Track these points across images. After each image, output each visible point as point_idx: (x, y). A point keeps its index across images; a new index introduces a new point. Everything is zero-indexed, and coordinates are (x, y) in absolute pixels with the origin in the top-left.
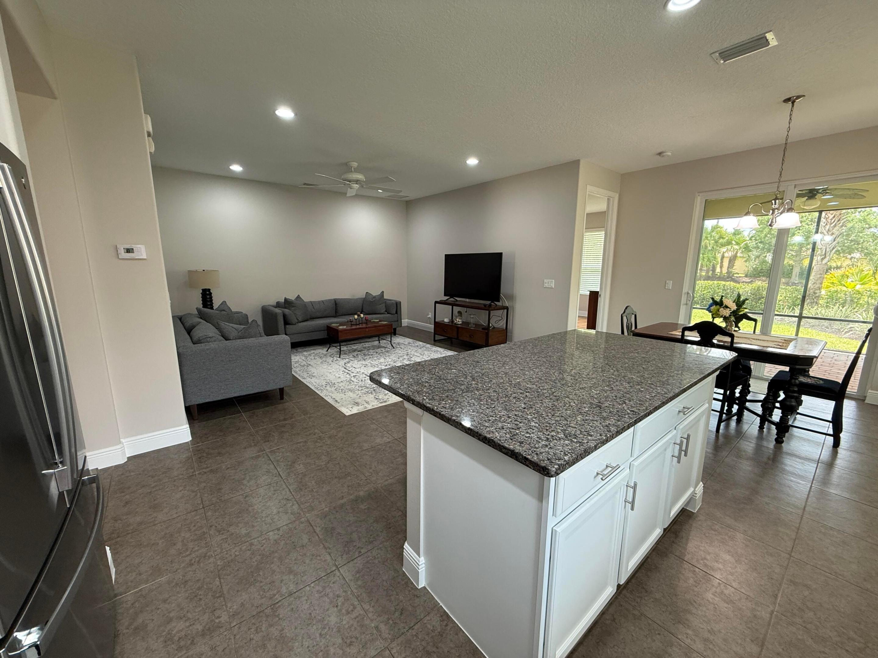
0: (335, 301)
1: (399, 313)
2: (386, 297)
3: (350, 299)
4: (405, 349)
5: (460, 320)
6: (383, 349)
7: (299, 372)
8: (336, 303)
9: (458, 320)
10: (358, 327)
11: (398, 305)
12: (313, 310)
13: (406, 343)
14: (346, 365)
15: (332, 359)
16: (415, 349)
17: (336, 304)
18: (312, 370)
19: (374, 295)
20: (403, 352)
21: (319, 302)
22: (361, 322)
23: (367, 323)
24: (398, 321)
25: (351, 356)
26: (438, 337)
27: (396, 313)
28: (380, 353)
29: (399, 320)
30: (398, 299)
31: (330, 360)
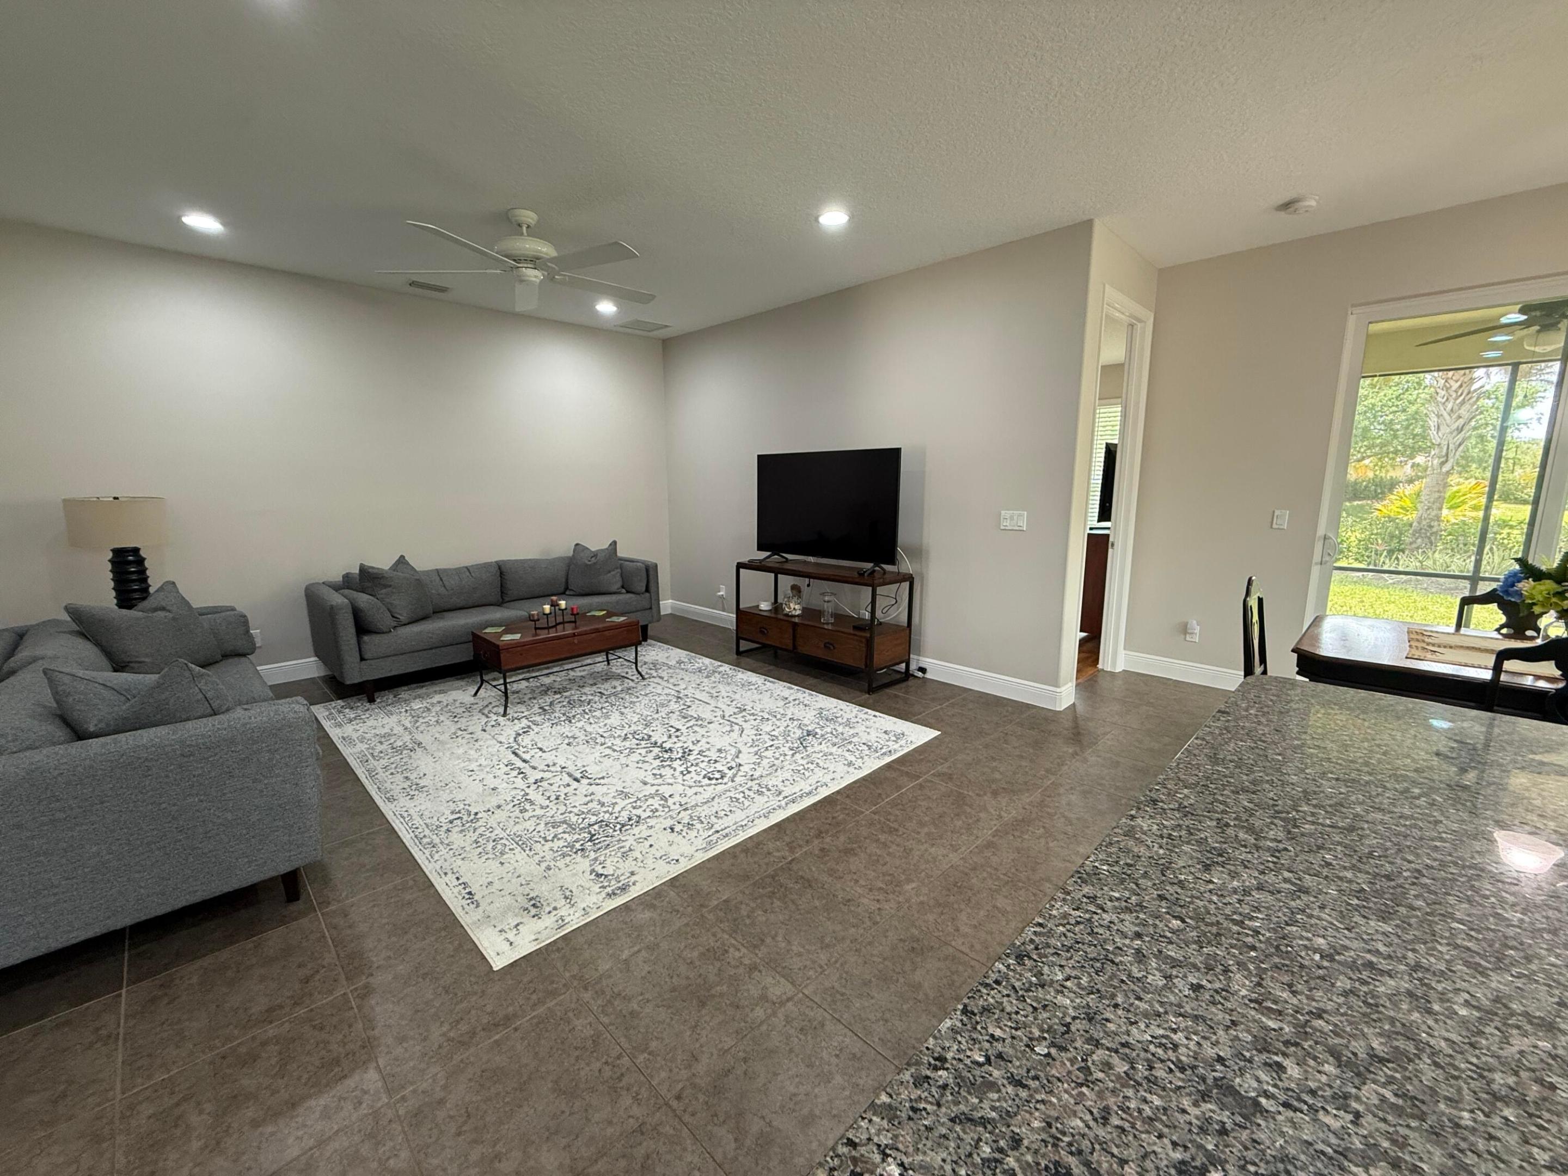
0: (500, 568)
1: (652, 589)
2: (621, 553)
3: (536, 561)
4: (671, 681)
5: (797, 607)
6: (616, 683)
7: (382, 775)
8: (502, 571)
9: (792, 605)
10: (553, 634)
11: (651, 573)
12: (442, 590)
13: (673, 663)
14: (520, 738)
15: (484, 720)
16: (696, 678)
17: (501, 573)
18: (423, 763)
19: (593, 550)
20: (667, 691)
21: (458, 571)
22: (559, 619)
23: (575, 622)
24: (651, 608)
25: (536, 709)
26: (745, 645)
27: (647, 590)
28: (609, 696)
29: (653, 605)
30: (649, 558)
31: (476, 723)
